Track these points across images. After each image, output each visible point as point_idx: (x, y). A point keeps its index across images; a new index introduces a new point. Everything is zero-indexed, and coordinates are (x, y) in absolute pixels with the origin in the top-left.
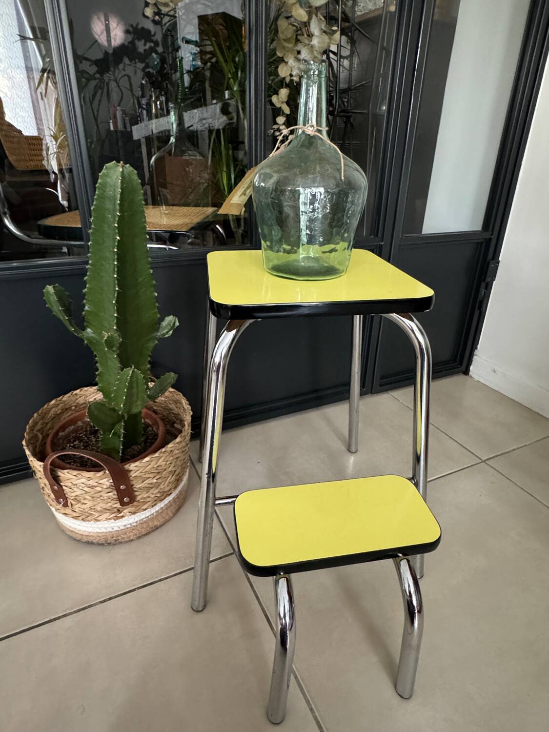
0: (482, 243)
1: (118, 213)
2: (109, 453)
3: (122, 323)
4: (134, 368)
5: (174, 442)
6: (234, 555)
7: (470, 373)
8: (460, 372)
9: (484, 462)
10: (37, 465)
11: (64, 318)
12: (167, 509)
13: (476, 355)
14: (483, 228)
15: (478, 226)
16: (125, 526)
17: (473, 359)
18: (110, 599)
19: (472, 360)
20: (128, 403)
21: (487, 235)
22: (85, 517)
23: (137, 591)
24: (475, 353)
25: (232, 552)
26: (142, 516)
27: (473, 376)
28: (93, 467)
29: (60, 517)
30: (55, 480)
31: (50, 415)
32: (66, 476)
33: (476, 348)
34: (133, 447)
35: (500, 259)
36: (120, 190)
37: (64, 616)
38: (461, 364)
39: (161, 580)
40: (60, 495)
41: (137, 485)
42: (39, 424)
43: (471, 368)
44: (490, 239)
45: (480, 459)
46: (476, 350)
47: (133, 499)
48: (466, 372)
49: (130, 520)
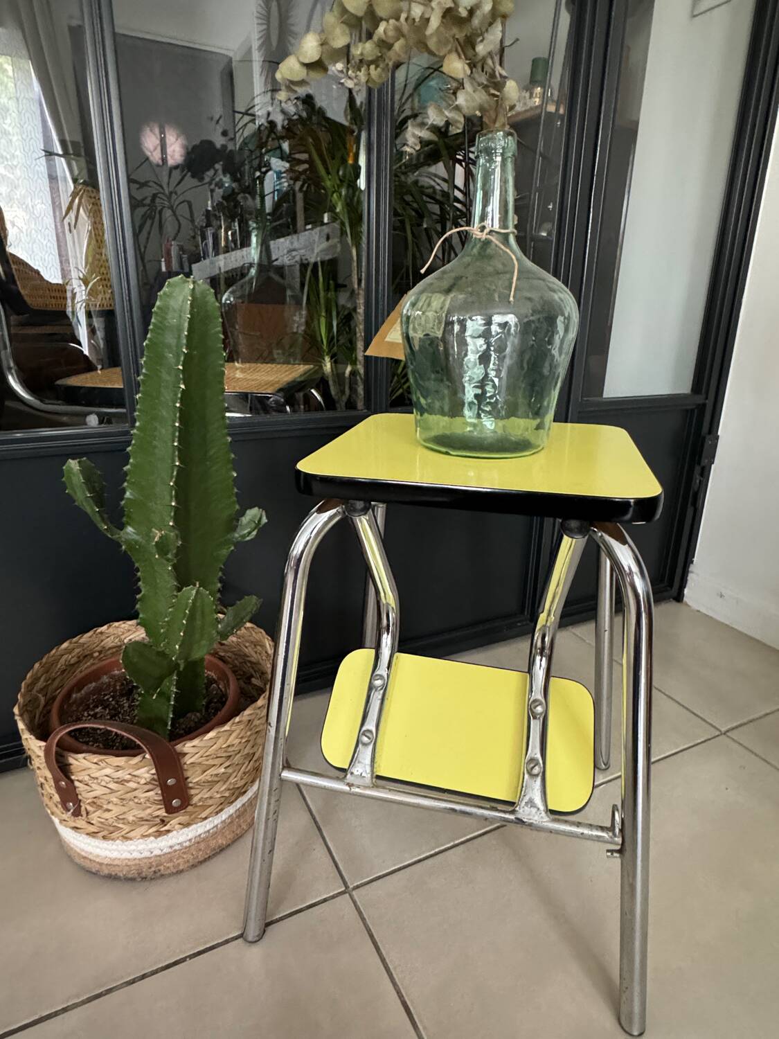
0: (692, 411)
1: (184, 350)
2: (151, 724)
3: (182, 516)
4: (200, 587)
5: (253, 706)
6: (347, 895)
7: (685, 599)
8: (669, 599)
9: (725, 734)
10: (34, 746)
11: (92, 509)
12: (238, 817)
13: (692, 572)
14: (692, 390)
15: (685, 388)
16: (171, 847)
17: (689, 578)
18: (143, 977)
19: (687, 580)
20: (187, 644)
21: (699, 399)
22: (106, 833)
23: (188, 962)
24: (690, 569)
25: (343, 889)
26: (199, 829)
27: (690, 604)
28: (126, 749)
29: (66, 833)
30: (63, 770)
31: (59, 666)
32: (82, 763)
33: (692, 562)
34: (189, 715)
35: (719, 433)
36: (189, 316)
37: (65, 1010)
38: (671, 585)
39: (227, 942)
40: (69, 797)
41: (194, 777)
42: (42, 679)
43: (686, 591)
44: (704, 405)
45: (718, 729)
46: (691, 565)
47: (186, 801)
48: (679, 598)
49: (181, 836)
